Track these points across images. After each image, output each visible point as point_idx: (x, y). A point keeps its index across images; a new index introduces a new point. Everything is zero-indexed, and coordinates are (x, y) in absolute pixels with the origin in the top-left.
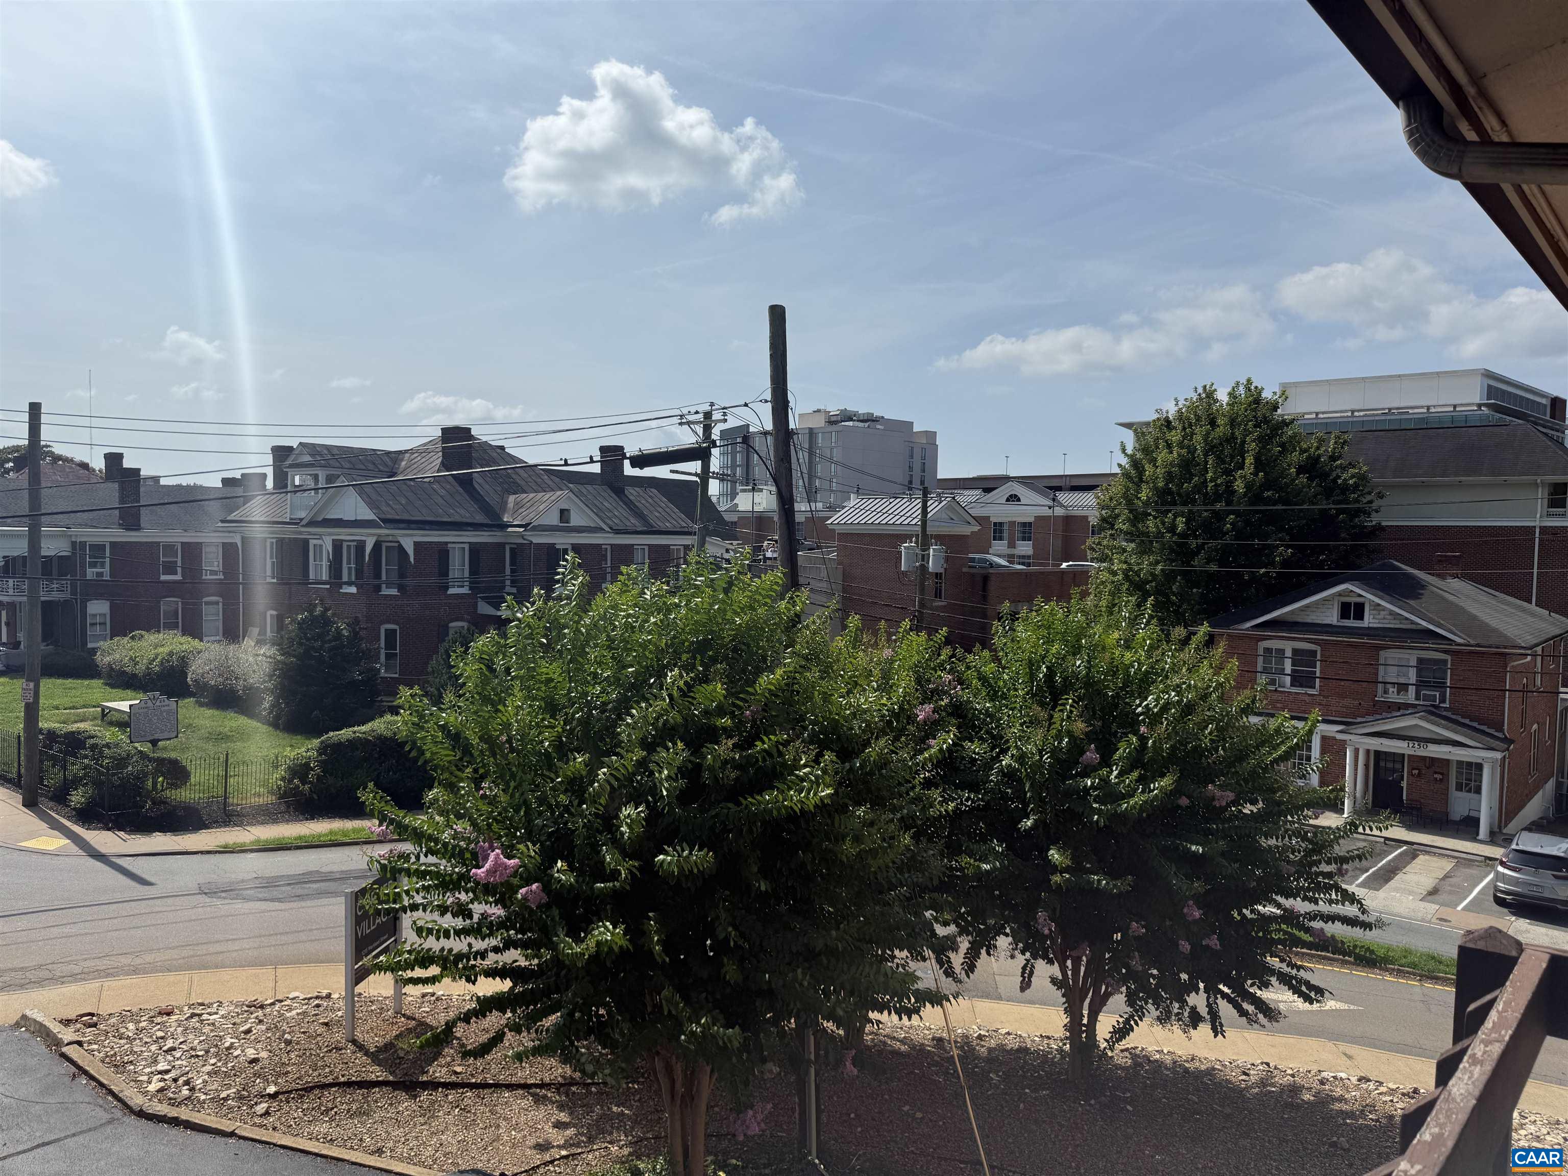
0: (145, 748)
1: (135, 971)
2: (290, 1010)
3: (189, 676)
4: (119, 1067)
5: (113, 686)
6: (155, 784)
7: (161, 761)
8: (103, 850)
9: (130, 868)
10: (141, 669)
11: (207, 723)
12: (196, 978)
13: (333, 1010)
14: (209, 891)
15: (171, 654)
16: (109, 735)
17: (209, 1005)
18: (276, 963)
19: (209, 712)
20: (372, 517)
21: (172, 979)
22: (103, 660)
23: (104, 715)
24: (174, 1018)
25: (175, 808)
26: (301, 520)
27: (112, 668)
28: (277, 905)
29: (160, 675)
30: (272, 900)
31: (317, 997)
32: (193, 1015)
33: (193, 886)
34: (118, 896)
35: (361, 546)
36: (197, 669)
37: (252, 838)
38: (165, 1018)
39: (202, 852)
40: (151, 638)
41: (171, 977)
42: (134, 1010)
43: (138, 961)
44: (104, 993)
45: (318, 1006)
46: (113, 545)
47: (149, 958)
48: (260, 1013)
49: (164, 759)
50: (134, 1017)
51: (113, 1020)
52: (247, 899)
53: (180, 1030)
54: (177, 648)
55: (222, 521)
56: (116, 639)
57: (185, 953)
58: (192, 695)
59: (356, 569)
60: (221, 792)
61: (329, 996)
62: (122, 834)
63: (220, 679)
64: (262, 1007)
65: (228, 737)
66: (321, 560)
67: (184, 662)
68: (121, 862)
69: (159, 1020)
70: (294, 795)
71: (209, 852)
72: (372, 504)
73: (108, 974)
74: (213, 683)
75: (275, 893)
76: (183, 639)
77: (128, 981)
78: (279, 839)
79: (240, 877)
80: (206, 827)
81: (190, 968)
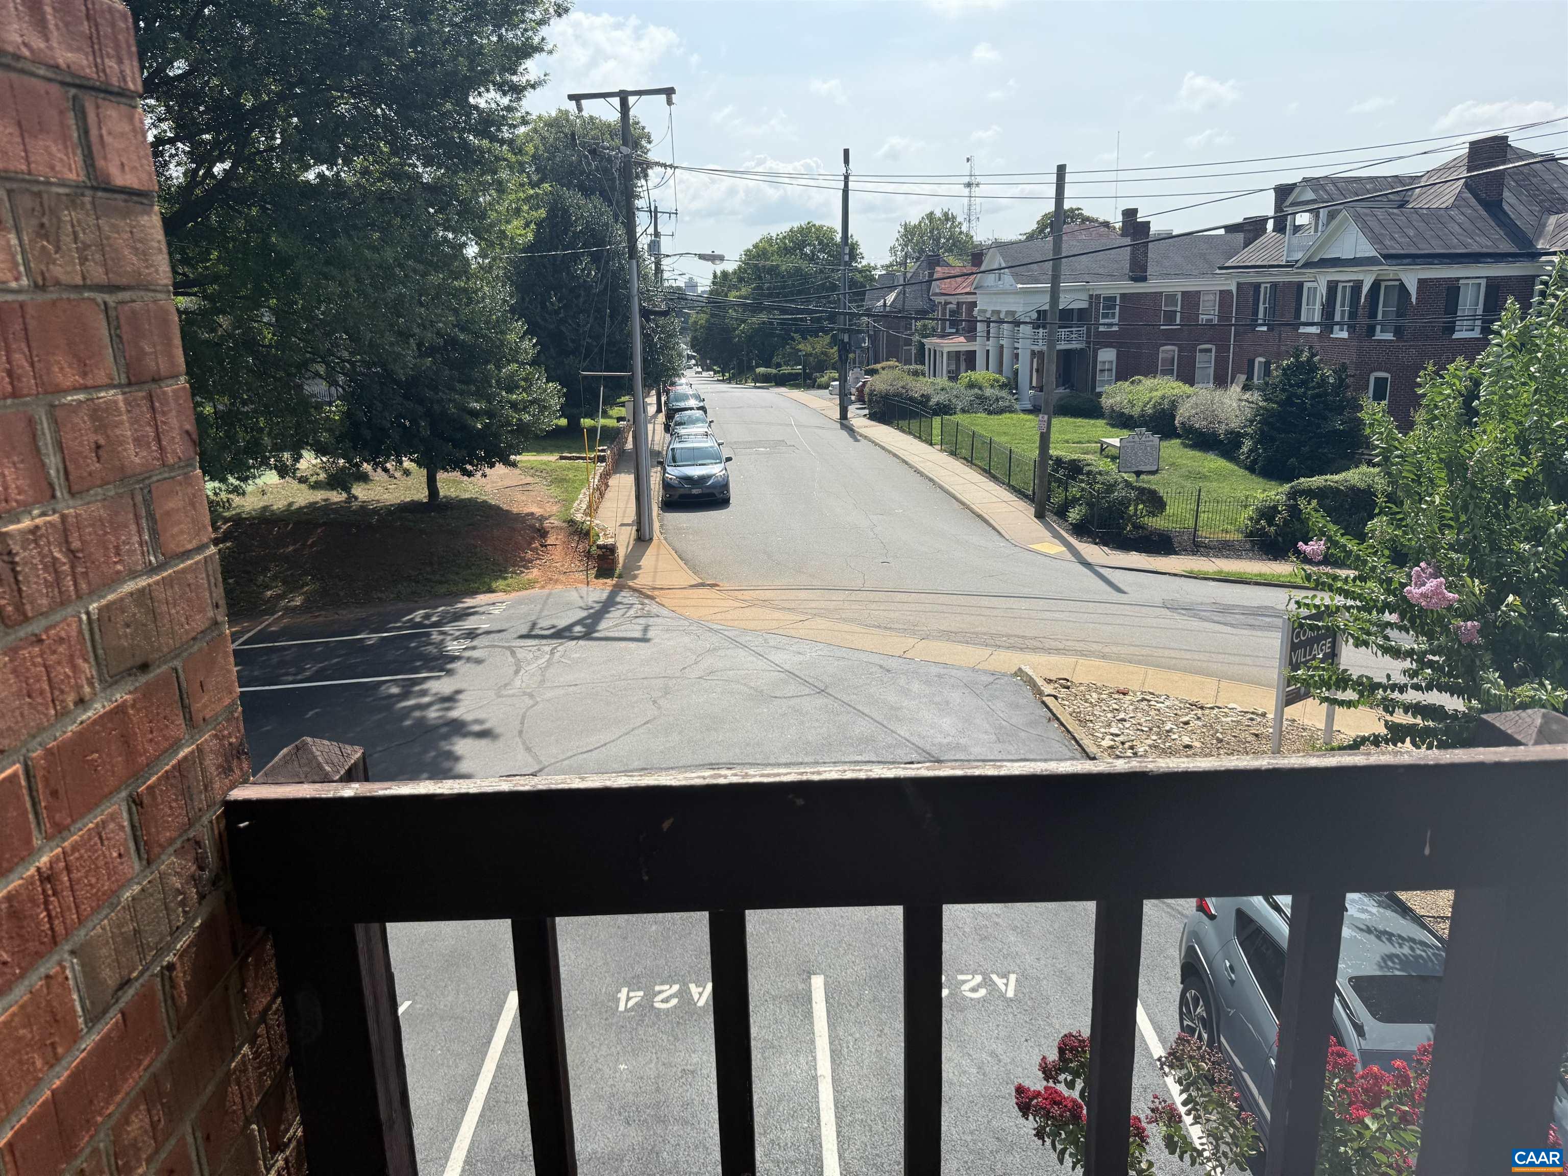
0: (1131, 478)
1: (1104, 657)
2: (1226, 715)
3: (1177, 418)
4: (1083, 722)
5: (1113, 426)
6: (1136, 510)
7: (1142, 491)
8: (1090, 560)
9: (1109, 577)
10: (1136, 412)
11: (1189, 462)
12: (1150, 672)
13: (1265, 726)
14: (1170, 606)
15: (1163, 397)
16: (1102, 464)
17: (1159, 696)
18: (1221, 677)
19: (1191, 453)
20: (1374, 253)
21: (1131, 669)
22: (1106, 402)
23: (1102, 450)
24: (1128, 698)
25: (1151, 533)
26: (1297, 261)
27: (1113, 411)
28: (1229, 629)
29: (1153, 417)
30: (1225, 624)
31: (1253, 713)
32: (1143, 700)
33: (1158, 601)
34: (1097, 598)
35: (1357, 287)
36: (1183, 414)
37: (1215, 569)
38: (1121, 696)
39: (1169, 574)
40: (1148, 382)
41: (1131, 668)
42: (1099, 685)
43: (1106, 650)
44: (1078, 667)
45: (1252, 719)
46: (1123, 296)
47: (1115, 649)
48: (1200, 712)
49: (1144, 489)
50: (1098, 690)
51: (1082, 688)
52: (1202, 619)
53: (1131, 707)
54: (1169, 392)
55: (1220, 268)
56: (1119, 383)
57: (1145, 651)
58: (1178, 436)
59: (1350, 312)
60: (1191, 523)
61: (1264, 715)
62: (1105, 549)
63: (1204, 423)
64: (1202, 708)
65: (1206, 477)
66: (1314, 304)
67: (1174, 405)
68: (1103, 571)
69: (1116, 696)
70: (1260, 536)
71: (1175, 575)
72: (1375, 239)
73: (1082, 654)
74: (1197, 426)
75: (1229, 619)
76: (1176, 384)
77: (1097, 662)
78: (1240, 573)
79: (1200, 600)
80: (1176, 553)
81: (1147, 664)
